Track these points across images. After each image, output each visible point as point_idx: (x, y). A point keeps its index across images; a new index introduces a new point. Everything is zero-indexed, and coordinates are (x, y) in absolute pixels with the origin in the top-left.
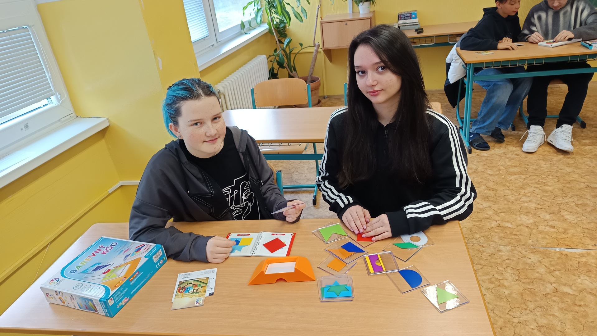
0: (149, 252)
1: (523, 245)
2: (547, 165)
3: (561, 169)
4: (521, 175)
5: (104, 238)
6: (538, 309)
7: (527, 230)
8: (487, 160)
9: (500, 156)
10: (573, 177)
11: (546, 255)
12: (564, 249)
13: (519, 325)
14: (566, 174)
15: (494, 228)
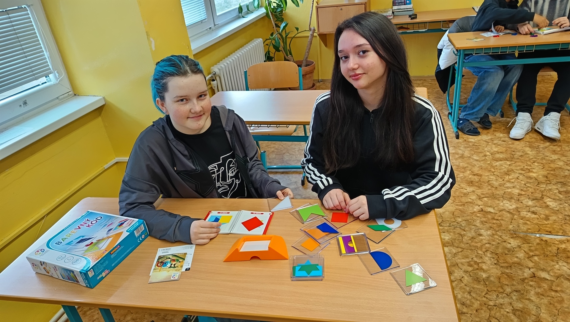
0: (131, 227)
1: (504, 230)
2: (533, 152)
3: (547, 157)
4: (507, 162)
5: (91, 212)
6: (515, 293)
7: (508, 215)
8: (474, 145)
9: (487, 142)
10: (558, 165)
11: (526, 240)
12: (544, 236)
13: (495, 308)
14: (551, 161)
15: (476, 212)
